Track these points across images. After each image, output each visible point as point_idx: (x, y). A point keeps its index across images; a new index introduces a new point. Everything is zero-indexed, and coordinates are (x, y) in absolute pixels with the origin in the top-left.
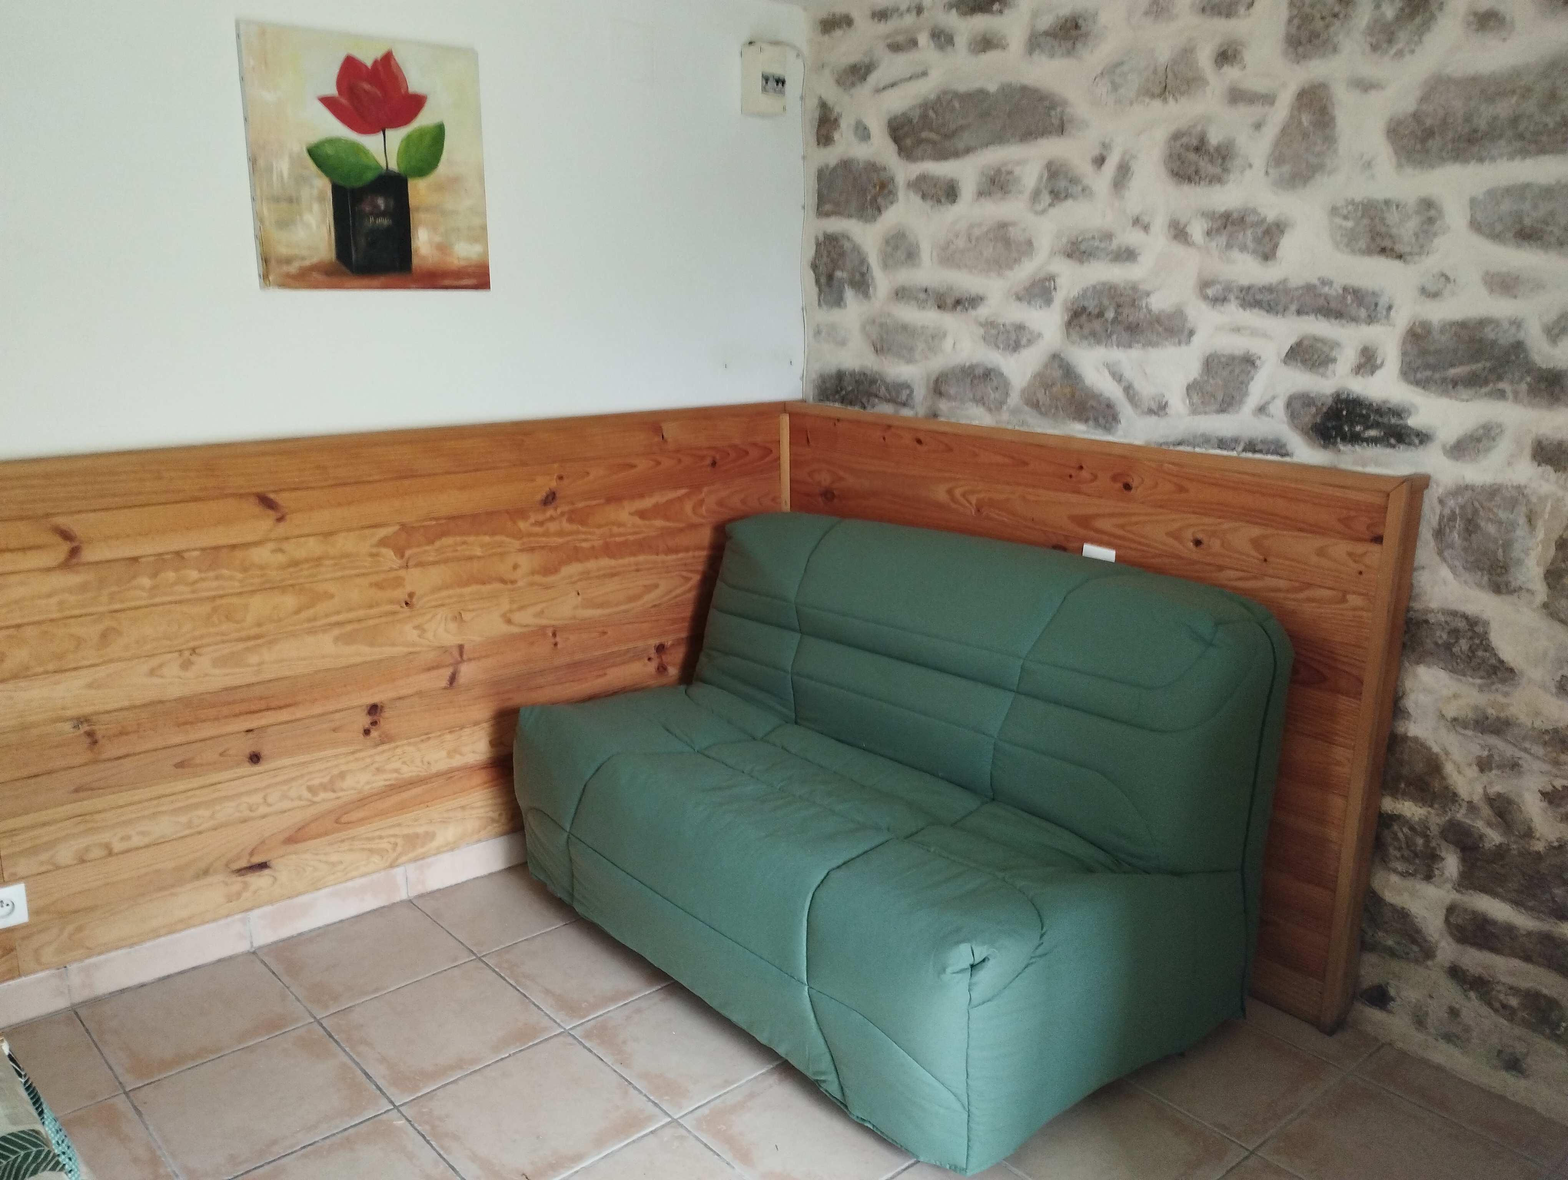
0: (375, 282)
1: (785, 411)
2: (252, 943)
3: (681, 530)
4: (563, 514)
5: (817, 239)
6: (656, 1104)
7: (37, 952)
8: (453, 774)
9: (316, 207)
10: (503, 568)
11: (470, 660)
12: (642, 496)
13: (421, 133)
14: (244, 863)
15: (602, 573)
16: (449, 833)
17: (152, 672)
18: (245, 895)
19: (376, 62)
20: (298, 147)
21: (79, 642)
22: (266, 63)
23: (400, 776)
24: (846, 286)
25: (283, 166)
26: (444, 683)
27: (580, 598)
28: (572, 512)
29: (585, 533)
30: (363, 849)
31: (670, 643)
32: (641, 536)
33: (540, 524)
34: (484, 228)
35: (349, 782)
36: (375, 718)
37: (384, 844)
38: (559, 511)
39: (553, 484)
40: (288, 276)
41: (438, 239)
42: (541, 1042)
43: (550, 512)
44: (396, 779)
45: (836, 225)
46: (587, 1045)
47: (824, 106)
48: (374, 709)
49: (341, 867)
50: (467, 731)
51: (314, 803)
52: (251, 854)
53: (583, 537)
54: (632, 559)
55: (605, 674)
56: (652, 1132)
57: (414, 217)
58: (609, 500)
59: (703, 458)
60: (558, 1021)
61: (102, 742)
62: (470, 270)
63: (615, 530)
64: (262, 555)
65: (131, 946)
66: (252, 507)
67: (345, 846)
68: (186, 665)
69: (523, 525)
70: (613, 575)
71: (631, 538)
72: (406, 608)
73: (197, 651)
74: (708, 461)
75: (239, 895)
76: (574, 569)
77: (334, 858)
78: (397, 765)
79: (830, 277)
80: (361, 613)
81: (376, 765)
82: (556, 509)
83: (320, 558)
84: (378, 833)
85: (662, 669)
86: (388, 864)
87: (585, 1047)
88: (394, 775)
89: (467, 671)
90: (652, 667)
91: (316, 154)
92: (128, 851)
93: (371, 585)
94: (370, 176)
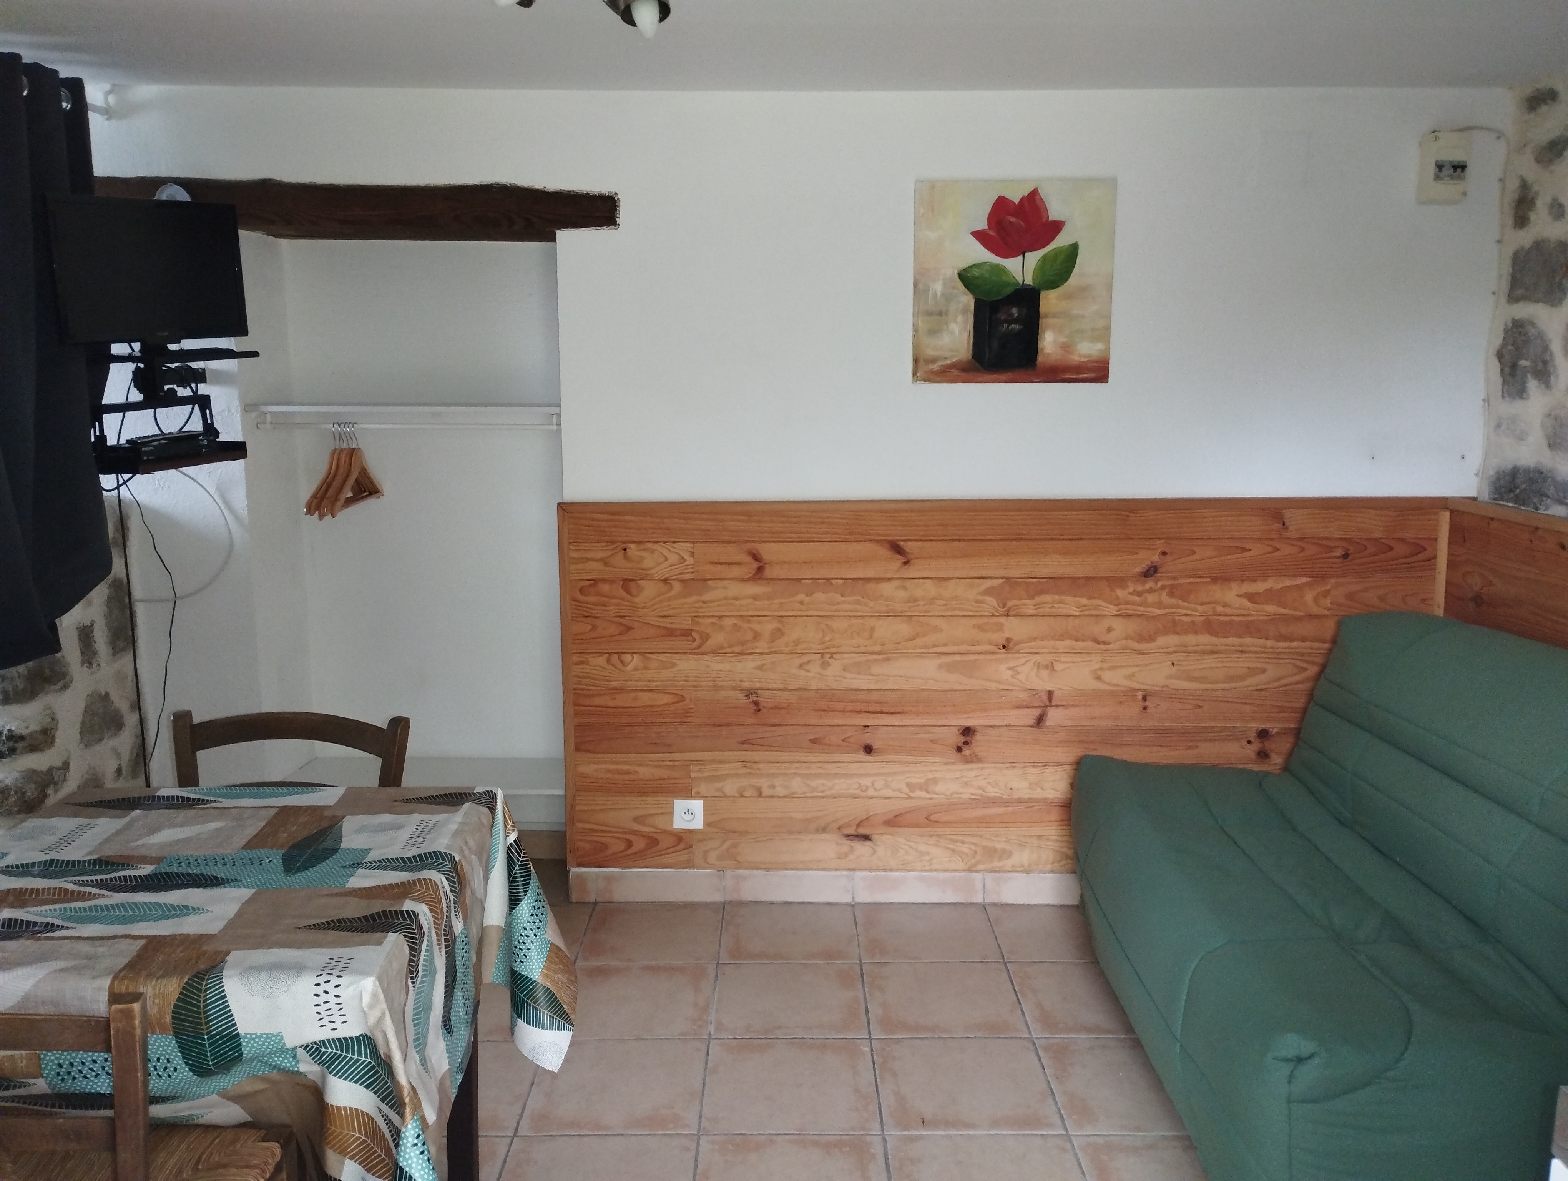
0: (1003, 377)
1: (1447, 508)
2: (853, 897)
3: (1298, 619)
4: (1163, 587)
5: (1506, 325)
6: (1062, 1117)
7: (706, 852)
8: (1033, 804)
9: (960, 318)
10: (1098, 629)
11: (1057, 706)
12: (1254, 580)
13: (1057, 252)
14: (851, 831)
15: (1200, 648)
16: (1023, 857)
17: (801, 666)
18: (851, 857)
19: (1022, 199)
20: (951, 272)
21: (757, 636)
22: (932, 210)
23: (985, 794)
24: (1529, 375)
25: (938, 288)
26: (1031, 721)
27: (1175, 668)
28: (1173, 586)
29: (1184, 608)
30: (948, 848)
31: (1275, 730)
32: (1249, 619)
33: (1139, 594)
34: (1108, 329)
35: (940, 788)
36: (968, 739)
37: (964, 848)
38: (1160, 584)
39: (1156, 558)
40: (933, 372)
41: (1063, 339)
42: (1006, 1038)
43: (1150, 584)
44: (981, 796)
45: (1524, 310)
46: (1041, 1054)
47: (1525, 186)
48: (967, 731)
49: (927, 858)
50: (1049, 770)
51: (911, 798)
52: (859, 825)
53: (1184, 611)
54: (1236, 640)
55: (1197, 747)
56: (1042, 1135)
57: (1043, 322)
58: (1215, 580)
59: (1332, 549)
60: (1031, 1028)
61: (764, 711)
62: (1090, 365)
63: (1219, 609)
64: (887, 589)
65: (768, 870)
66: (884, 552)
67: (933, 841)
68: (825, 665)
69: (1120, 593)
70: (1213, 652)
71: (1237, 619)
72: (1003, 651)
73: (834, 656)
74: (1339, 553)
75: (846, 855)
76: (1172, 640)
77: (922, 848)
78: (983, 783)
79: (1514, 366)
80: (963, 648)
81: (965, 780)
82: (1156, 582)
83: (934, 598)
84: (960, 838)
85: (1263, 755)
86: (966, 867)
87: (1038, 1054)
88: (980, 792)
89: (1054, 717)
90: (1250, 751)
91: (966, 278)
92: (772, 797)
93: (974, 626)
94: (1008, 291)
